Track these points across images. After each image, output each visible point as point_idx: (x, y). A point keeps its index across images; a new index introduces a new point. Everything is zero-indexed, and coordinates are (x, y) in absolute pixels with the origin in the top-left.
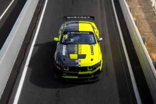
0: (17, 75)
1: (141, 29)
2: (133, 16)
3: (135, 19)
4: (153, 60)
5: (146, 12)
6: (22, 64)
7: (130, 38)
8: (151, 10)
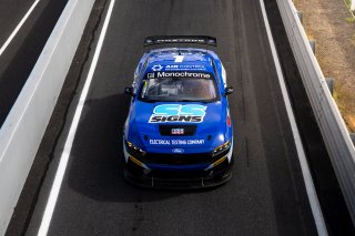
0: (48, 163)
1: (325, 61)
2: (307, 31)
3: (312, 40)
4: (351, 130)
5: (335, 24)
6: (60, 140)
7: (300, 81)
8: (349, 19)
